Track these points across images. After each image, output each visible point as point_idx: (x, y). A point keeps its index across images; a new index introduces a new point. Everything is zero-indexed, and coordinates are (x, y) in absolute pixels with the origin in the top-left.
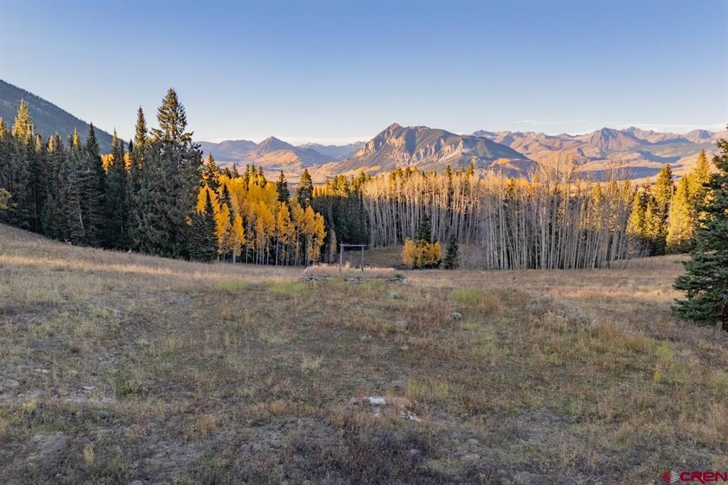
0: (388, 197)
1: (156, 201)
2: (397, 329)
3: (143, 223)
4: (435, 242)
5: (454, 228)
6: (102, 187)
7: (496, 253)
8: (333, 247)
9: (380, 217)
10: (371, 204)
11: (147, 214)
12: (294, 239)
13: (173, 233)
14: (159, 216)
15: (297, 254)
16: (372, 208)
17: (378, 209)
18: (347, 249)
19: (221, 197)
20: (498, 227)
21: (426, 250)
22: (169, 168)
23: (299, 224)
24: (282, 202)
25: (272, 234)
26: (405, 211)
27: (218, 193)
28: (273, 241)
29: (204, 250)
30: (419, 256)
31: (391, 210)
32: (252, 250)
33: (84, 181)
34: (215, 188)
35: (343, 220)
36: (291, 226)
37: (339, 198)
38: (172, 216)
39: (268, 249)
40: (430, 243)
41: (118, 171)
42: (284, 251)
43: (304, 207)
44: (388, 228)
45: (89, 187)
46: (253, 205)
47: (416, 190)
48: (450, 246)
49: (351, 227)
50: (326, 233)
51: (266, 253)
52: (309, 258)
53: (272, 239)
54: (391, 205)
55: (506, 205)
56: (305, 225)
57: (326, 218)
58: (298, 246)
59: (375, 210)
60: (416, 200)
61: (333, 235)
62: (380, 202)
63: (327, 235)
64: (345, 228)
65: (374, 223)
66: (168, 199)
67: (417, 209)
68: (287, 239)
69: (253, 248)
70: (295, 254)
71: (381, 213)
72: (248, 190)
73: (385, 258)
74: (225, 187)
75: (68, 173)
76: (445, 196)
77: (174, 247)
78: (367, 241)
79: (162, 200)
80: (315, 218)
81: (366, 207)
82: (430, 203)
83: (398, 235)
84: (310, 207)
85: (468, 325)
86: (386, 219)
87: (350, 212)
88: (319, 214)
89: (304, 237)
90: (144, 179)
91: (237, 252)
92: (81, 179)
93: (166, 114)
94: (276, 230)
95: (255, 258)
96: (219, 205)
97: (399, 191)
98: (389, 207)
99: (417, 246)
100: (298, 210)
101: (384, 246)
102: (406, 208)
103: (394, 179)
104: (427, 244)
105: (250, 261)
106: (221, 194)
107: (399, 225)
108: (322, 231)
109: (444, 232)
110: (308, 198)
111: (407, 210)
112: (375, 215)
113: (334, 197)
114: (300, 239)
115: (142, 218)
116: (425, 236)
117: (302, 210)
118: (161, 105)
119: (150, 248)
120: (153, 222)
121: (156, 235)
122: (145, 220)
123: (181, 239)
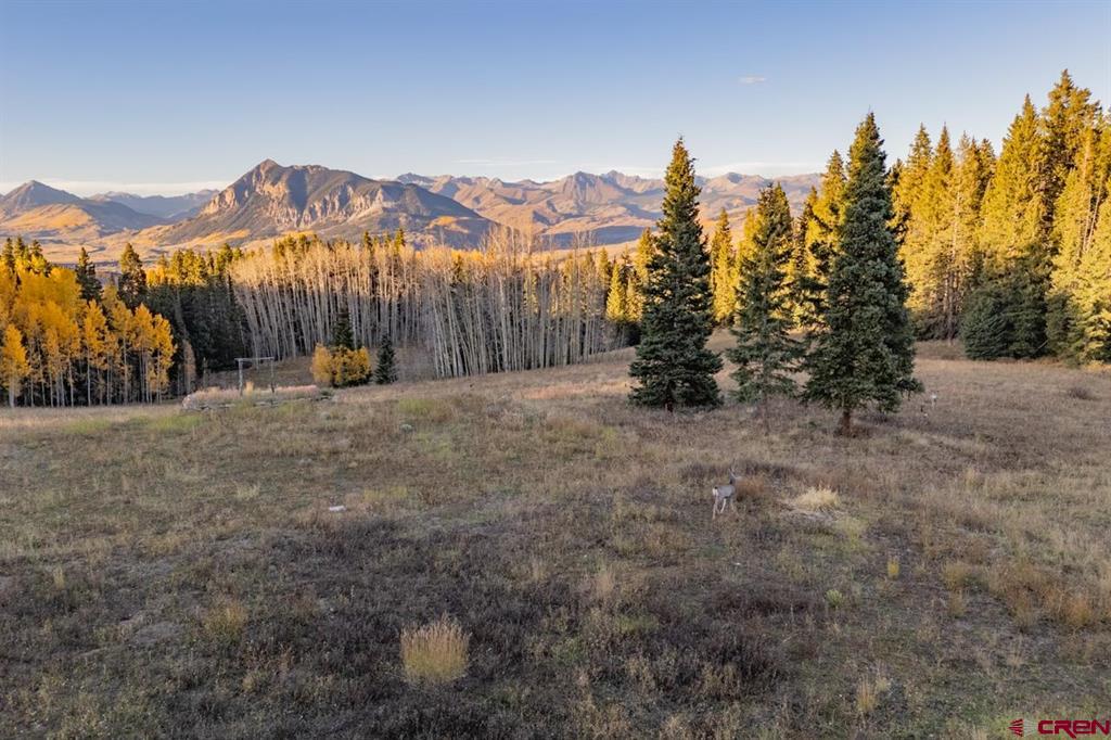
4: (359, 347)
5: (384, 325)
7: (446, 356)
8: (190, 368)
9: (265, 315)
10: (248, 296)
12: (118, 360)
15: (127, 385)
16: (249, 302)
17: (260, 304)
18: (214, 369)
20: (447, 320)
21: (348, 361)
23: (124, 336)
24: (89, 299)
25: (78, 355)
26: (306, 305)
28: (80, 366)
30: (338, 369)
31: (284, 305)
32: (40, 384)
35: (202, 323)
36: (111, 338)
37: (192, 288)
39: (71, 380)
40: (352, 350)
42: (102, 382)
43: (132, 307)
44: (279, 331)
46: (33, 307)
47: (319, 270)
48: (382, 351)
49: (218, 332)
50: (176, 346)
51: (67, 388)
52: (150, 389)
53: (75, 363)
54: (282, 296)
55: (455, 290)
56: (137, 335)
57: (173, 322)
58: (126, 370)
59: (256, 304)
60: (322, 285)
61: (188, 349)
62: (262, 293)
63: (178, 350)
64: (208, 336)
65: (256, 325)
67: (324, 300)
68: (106, 361)
69: (43, 380)
70: (123, 385)
71: (266, 308)
72: (19, 282)
76: (366, 278)
78: (247, 353)
80: (154, 324)
81: (239, 300)
82: (344, 289)
83: (297, 342)
84: (142, 306)
85: (420, 435)
86: (275, 319)
87: (213, 310)
88: (159, 317)
89: (137, 356)
91: (16, 389)
94: (84, 348)
95: (48, 397)
97: (292, 273)
98: (278, 300)
99: (334, 356)
100: (121, 312)
101: (276, 360)
102: (306, 300)
103: (283, 255)
104: (349, 351)
105: (39, 403)
107: (297, 325)
108: (169, 344)
109: (369, 332)
110: (134, 290)
111: (309, 303)
112: (257, 313)
113: (182, 288)
114: (129, 359)
116: (344, 339)
117: (129, 311)
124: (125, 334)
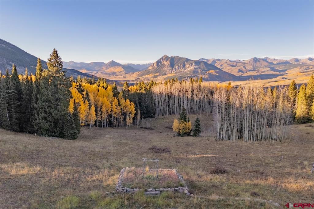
0: (164, 93)
1: (46, 107)
3: (39, 119)
4: (188, 121)
8: (139, 117)
9: (160, 102)
10: (156, 96)
11: (41, 114)
12: (120, 115)
13: (56, 122)
14: (47, 115)
15: (122, 122)
16: (157, 98)
17: (159, 98)
18: (145, 118)
19: (85, 96)
20: (222, 118)
21: (184, 126)
23: (123, 108)
24: (115, 97)
25: (110, 113)
26: (172, 100)
27: (83, 95)
28: (110, 116)
29: (72, 132)
30: (181, 128)
31: (166, 99)
33: (9, 96)
34: (82, 92)
35: (143, 104)
36: (119, 108)
37: (142, 93)
38: (54, 115)
40: (186, 122)
41: (28, 90)
42: (115, 121)
44: (164, 107)
45: (12, 99)
46: (101, 99)
47: (177, 90)
48: (196, 124)
49: (147, 107)
51: (107, 122)
52: (127, 124)
54: (165, 97)
56: (126, 108)
57: (136, 104)
58: (122, 118)
59: (158, 99)
60: (177, 94)
61: (139, 112)
62: (160, 95)
63: (136, 112)
64: (144, 108)
65: (158, 105)
66: (53, 106)
68: (117, 115)
69: (101, 120)
70: (120, 122)
71: (161, 100)
72: (99, 91)
73: (163, 122)
74: (87, 91)
76: (190, 92)
77: (56, 131)
78: (155, 113)
79: (49, 106)
80: (130, 104)
81: (154, 98)
82: (183, 96)
83: (169, 111)
84: (128, 99)
86: (163, 103)
87: (146, 100)
88: (132, 103)
89: (125, 114)
90: (40, 96)
91: (92, 123)
93: (52, 62)
94: (112, 111)
95: (102, 124)
96: (83, 101)
97: (169, 90)
98: (164, 98)
99: (180, 124)
100: (122, 101)
101: (162, 115)
103: (167, 85)
104: (185, 122)
105: (99, 126)
106: (85, 95)
107: (169, 106)
108: (134, 110)
109: (190, 109)
110: (127, 95)
111: (173, 99)
112: (158, 101)
113: (139, 93)
114: (123, 114)
115: (38, 116)
116: (183, 118)
117: (124, 101)
118: (50, 57)
119: (43, 131)
120: (45, 118)
121: (46, 125)
122: (40, 117)
123: (60, 126)
124: (123, 107)
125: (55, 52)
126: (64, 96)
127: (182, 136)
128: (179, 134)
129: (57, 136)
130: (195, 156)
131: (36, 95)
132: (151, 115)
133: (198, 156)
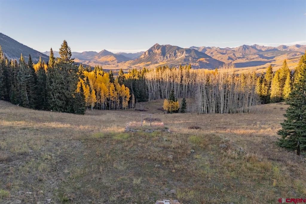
0: (156, 79)
1: (60, 88)
2: (169, 160)
3: (54, 98)
4: (177, 101)
5: (183, 92)
6: (36, 82)
7: (202, 107)
8: (133, 101)
10: (149, 82)
11: (56, 94)
12: (117, 98)
13: (67, 102)
14: (60, 95)
15: (118, 105)
16: (149, 84)
17: (152, 84)
18: (139, 101)
19: (85, 82)
20: (203, 96)
21: (173, 105)
22: (65, 74)
23: (119, 93)
24: (111, 83)
25: (108, 97)
26: (163, 85)
27: (84, 80)
28: (108, 100)
29: (81, 109)
30: (170, 107)
31: (157, 85)
32: (99, 104)
33: (28, 80)
34: (83, 78)
35: (137, 89)
36: (116, 93)
37: (135, 80)
38: (66, 95)
39: (106, 103)
40: (175, 102)
41: (43, 75)
42: (113, 104)
43: (121, 85)
44: (156, 92)
45: (30, 83)
46: (99, 84)
47: (167, 76)
48: (183, 103)
49: (141, 92)
50: (130, 95)
51: (105, 105)
52: (123, 106)
53: (107, 99)
54: (157, 82)
55: (206, 87)
56: (121, 92)
57: (130, 89)
58: (118, 101)
59: (150, 84)
60: (168, 80)
61: (133, 96)
62: (152, 81)
63: (131, 96)
64: (138, 93)
65: (150, 90)
66: (65, 87)
67: (168, 84)
68: (114, 99)
69: (100, 103)
71: (153, 86)
72: (96, 78)
73: (155, 105)
74: (87, 77)
75: (21, 77)
76: (179, 78)
77: (68, 108)
78: (148, 98)
79: (62, 88)
80: (125, 89)
81: (146, 83)
82: (173, 81)
83: (160, 95)
84: (123, 85)
85: (197, 156)
86: (155, 89)
87: (140, 86)
88: (127, 88)
89: (121, 98)
90: (54, 79)
91: (93, 105)
92: (27, 79)
93: (63, 51)
94: (109, 95)
95: (101, 107)
96: (85, 85)
97: (160, 76)
98: (156, 83)
99: (169, 103)
100: (118, 86)
101: (155, 99)
102: (163, 84)
103: (158, 71)
104: (174, 102)
105: (98, 109)
106: (85, 81)
107: (160, 91)
108: (129, 95)
109: (179, 93)
110: (122, 81)
111: (164, 84)
112: (151, 87)
113: (133, 80)
114: (119, 98)
115: (54, 96)
116: (173, 98)
117: (120, 86)
118: (60, 47)
119: (57, 108)
120: (59, 98)
121: (60, 103)
122: (55, 97)
123: (71, 104)
124: (119, 92)
125: (65, 43)
126: (73, 79)
127: (171, 113)
128: (169, 112)
129: (68, 112)
130: (180, 122)
131: (50, 79)
132: (144, 100)
133: (181, 122)
